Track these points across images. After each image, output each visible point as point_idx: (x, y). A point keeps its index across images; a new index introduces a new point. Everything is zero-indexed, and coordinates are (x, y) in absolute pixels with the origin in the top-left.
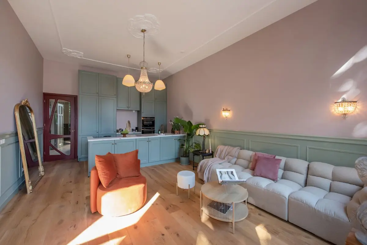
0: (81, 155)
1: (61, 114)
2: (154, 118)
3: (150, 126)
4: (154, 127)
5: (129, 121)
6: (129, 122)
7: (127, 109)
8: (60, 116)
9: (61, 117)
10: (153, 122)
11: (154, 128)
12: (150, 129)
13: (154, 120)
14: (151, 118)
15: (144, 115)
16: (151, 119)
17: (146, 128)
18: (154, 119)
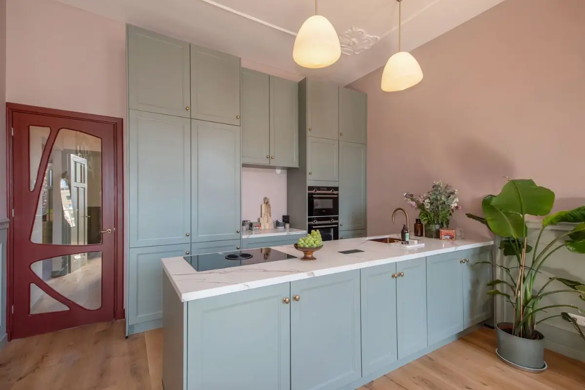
0: (137, 314)
1: (81, 182)
2: (336, 189)
3: (328, 211)
4: (338, 214)
5: (265, 199)
6: (266, 202)
7: (266, 162)
8: (78, 188)
9: (81, 190)
10: (336, 201)
11: (337, 219)
12: (329, 222)
13: (338, 194)
14: (329, 188)
15: (313, 179)
16: (331, 192)
17: (318, 219)
18: (335, 192)
